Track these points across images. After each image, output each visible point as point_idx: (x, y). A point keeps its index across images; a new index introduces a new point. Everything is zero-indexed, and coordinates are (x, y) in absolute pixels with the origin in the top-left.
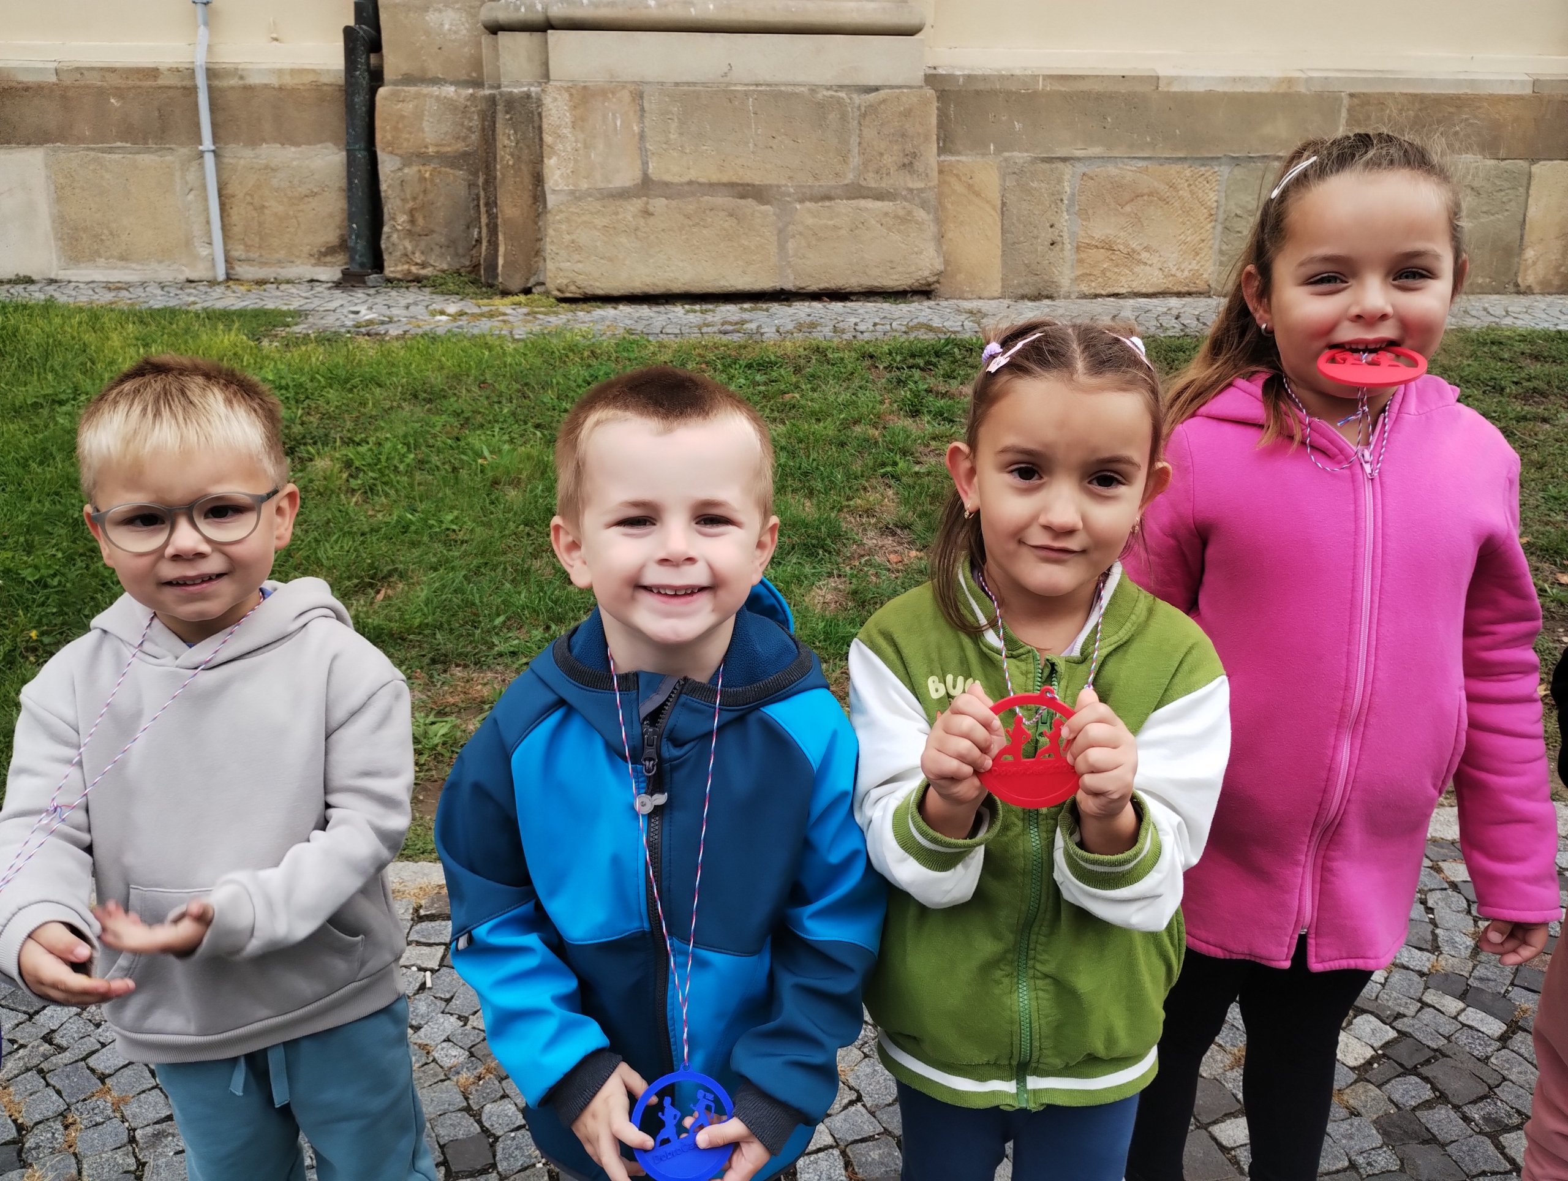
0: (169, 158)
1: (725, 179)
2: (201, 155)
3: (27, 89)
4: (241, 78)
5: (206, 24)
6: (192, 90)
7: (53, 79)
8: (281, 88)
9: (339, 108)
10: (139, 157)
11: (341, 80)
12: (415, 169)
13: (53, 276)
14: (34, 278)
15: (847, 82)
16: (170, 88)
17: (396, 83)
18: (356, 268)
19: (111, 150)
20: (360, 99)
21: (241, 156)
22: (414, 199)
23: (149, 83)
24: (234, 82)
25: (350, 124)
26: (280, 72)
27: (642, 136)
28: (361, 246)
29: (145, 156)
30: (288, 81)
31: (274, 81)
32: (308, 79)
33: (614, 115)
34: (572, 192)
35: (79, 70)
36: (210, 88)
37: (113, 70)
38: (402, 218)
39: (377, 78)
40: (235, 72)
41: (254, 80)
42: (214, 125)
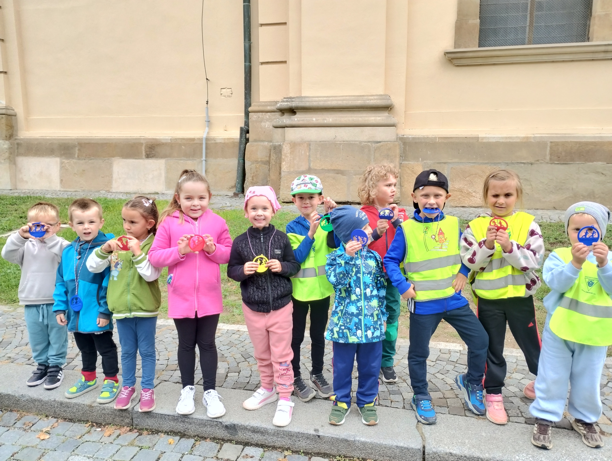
0: (195, 162)
1: (332, 168)
2: (202, 161)
3: (163, 144)
4: (215, 141)
5: (208, 127)
6: (201, 144)
7: (170, 141)
8: (224, 143)
9: (238, 148)
10: (187, 162)
11: (238, 141)
12: (255, 165)
13: (163, 192)
14: (159, 193)
15: (371, 140)
16: (197, 143)
17: (252, 142)
18: (237, 192)
19: (181, 160)
20: (242, 146)
21: (212, 161)
22: (254, 173)
23: (192, 142)
24: (213, 142)
25: (239, 153)
26: (225, 139)
27: (309, 156)
28: (239, 186)
29: (189, 161)
30: (226, 141)
31: (223, 141)
32: (231, 141)
33: (302, 150)
34: (288, 172)
35: (176, 139)
36: (206, 144)
37: (184, 139)
38: (250, 178)
39: (247, 140)
40: (214, 139)
41: (218, 141)
42: (206, 153)
